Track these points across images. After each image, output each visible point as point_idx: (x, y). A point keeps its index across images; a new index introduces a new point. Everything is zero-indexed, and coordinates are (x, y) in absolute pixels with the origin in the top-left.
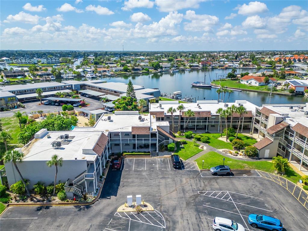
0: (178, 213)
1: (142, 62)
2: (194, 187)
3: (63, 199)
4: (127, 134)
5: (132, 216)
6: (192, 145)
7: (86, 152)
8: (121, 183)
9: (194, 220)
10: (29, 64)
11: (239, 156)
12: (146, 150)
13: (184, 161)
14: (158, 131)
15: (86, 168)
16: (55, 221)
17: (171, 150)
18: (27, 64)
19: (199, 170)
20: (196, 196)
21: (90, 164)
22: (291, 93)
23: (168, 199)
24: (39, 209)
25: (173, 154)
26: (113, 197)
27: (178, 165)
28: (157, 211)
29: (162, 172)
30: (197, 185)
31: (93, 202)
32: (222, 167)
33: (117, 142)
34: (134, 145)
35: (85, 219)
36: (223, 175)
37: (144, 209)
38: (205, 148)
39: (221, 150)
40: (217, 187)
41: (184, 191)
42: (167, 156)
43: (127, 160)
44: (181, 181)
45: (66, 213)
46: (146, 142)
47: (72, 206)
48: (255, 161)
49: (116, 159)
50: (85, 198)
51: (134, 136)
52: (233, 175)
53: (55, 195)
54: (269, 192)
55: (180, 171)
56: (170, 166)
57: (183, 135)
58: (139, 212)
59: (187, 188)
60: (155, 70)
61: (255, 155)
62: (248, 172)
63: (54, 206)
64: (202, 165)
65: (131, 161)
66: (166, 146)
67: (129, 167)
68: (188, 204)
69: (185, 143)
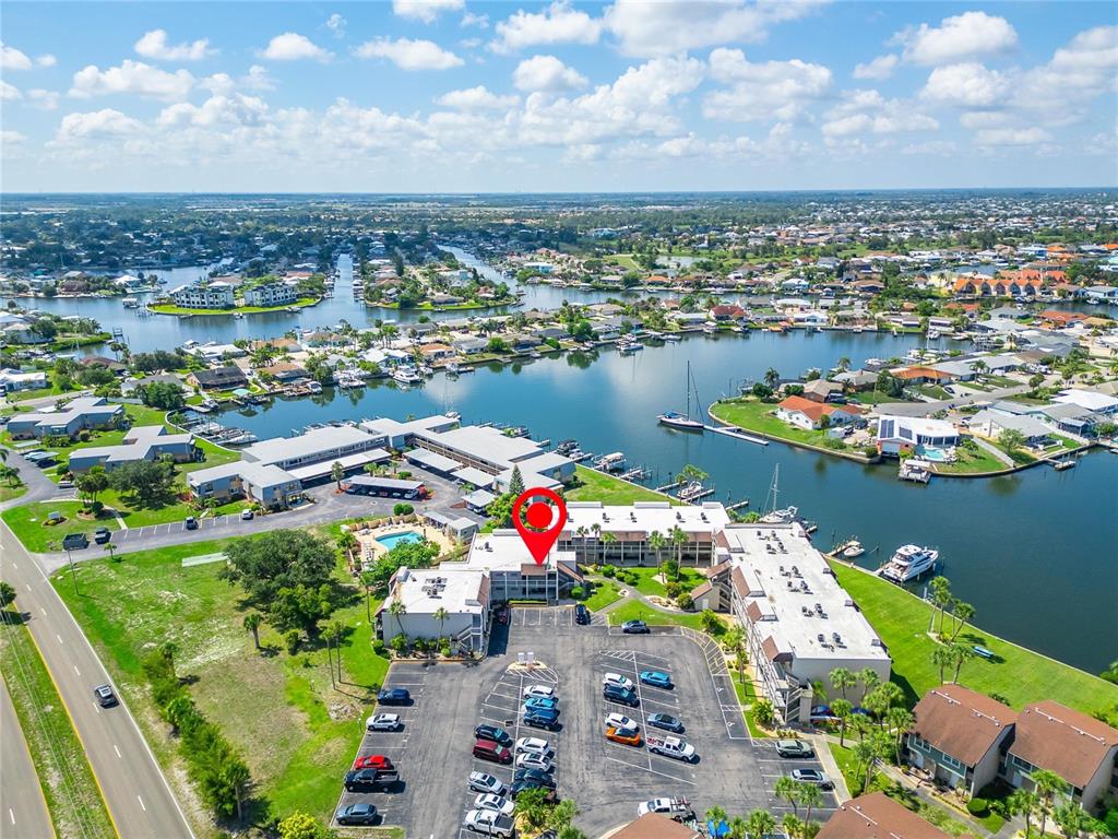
0: (572, 671)
1: (541, 283)
2: (597, 646)
3: (448, 656)
4: (514, 574)
5: (524, 674)
6: (609, 589)
7: (469, 603)
8: (509, 641)
9: (587, 677)
10: (212, 308)
11: (670, 608)
12: (541, 597)
13: (592, 613)
14: (559, 570)
15: (471, 622)
16: (446, 675)
17: (578, 597)
18: (205, 308)
19: (609, 626)
20: (596, 656)
21: (476, 618)
22: (868, 457)
23: (564, 658)
24: (425, 665)
25: (578, 603)
26: (501, 655)
27: (583, 619)
28: (550, 670)
29: (561, 628)
30: (600, 643)
31: (481, 660)
32: (636, 622)
33: (501, 585)
34: (524, 589)
35: (476, 675)
36: (636, 633)
37: (536, 667)
38: (627, 594)
39: (648, 597)
40: (624, 646)
41: (583, 649)
42: (570, 606)
43: (515, 610)
44: (583, 639)
45: (455, 670)
46: (542, 586)
47: (458, 663)
48: (688, 614)
49: (501, 609)
50: (472, 655)
51: (524, 577)
52: (648, 632)
53: (439, 651)
54: (680, 653)
55: (584, 627)
56: (572, 620)
57: (599, 571)
58: (531, 670)
59: (588, 647)
60: (577, 341)
61: (689, 606)
62: (669, 630)
63: (440, 663)
64: (613, 619)
65: (519, 611)
66: (570, 591)
67: (519, 621)
68: (584, 664)
69: (600, 585)
